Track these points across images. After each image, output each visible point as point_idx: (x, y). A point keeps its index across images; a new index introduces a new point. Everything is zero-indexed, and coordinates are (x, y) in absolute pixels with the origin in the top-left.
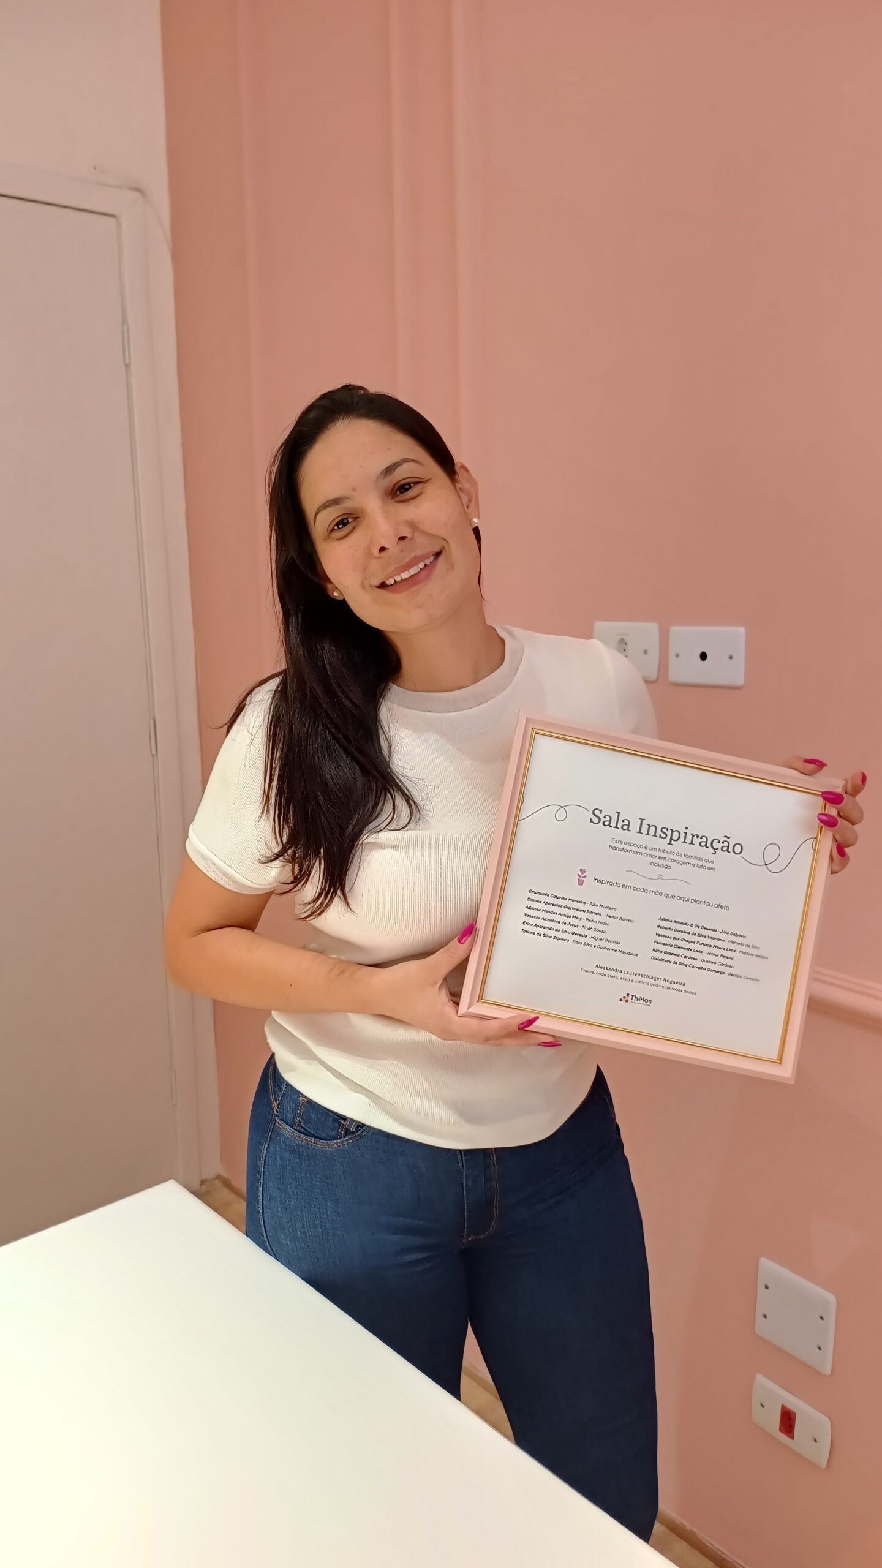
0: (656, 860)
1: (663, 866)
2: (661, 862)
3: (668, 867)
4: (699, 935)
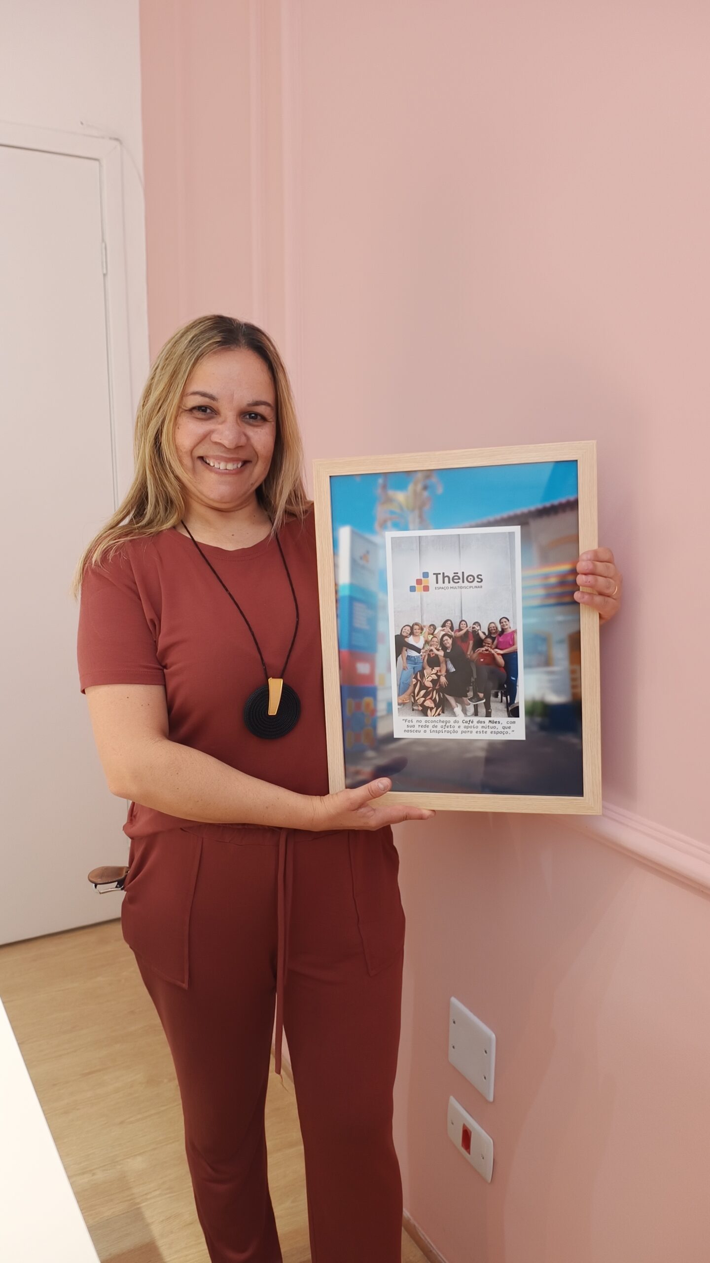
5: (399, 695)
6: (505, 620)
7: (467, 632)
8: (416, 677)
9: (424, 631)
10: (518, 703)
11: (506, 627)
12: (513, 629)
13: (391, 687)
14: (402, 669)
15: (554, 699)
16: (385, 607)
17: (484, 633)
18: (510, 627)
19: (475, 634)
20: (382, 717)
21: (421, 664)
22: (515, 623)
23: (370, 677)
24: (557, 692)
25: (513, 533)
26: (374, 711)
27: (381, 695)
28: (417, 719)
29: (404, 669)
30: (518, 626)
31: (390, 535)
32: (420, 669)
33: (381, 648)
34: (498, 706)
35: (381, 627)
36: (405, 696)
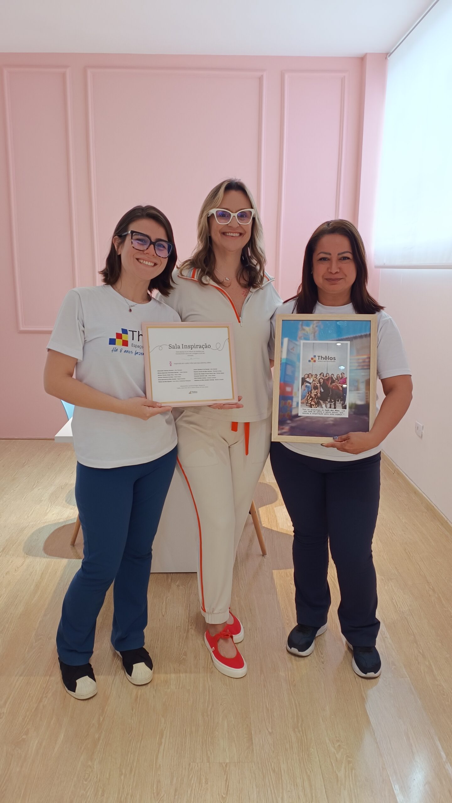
0: (189, 354)
1: (191, 356)
4: (205, 372)
5: (301, 400)
6: (343, 374)
7: (329, 377)
8: (308, 393)
9: (313, 376)
10: (346, 404)
11: (343, 376)
12: (346, 377)
13: (298, 397)
14: (303, 390)
15: (359, 403)
16: (299, 367)
17: (335, 378)
18: (345, 376)
19: (332, 378)
20: (294, 408)
21: (311, 389)
22: (346, 375)
23: (291, 393)
24: (361, 400)
25: (347, 344)
26: (292, 405)
27: (295, 400)
28: (308, 408)
29: (304, 390)
30: (348, 376)
31: (302, 342)
32: (310, 390)
33: (296, 382)
34: (339, 404)
35: (296, 375)
36: (304, 400)
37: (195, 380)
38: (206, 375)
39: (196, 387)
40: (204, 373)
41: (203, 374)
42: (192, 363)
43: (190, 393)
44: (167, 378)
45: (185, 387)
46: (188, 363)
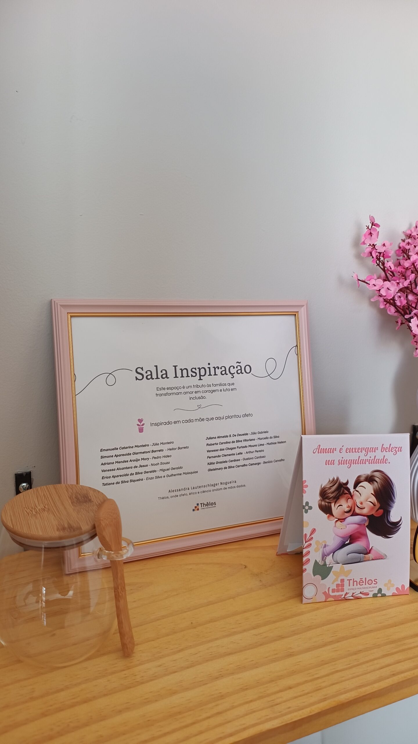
0: (194, 395)
1: (199, 398)
2: (198, 395)
3: (203, 398)
4: (237, 441)
37: (210, 470)
38: (241, 450)
39: (213, 488)
40: (235, 445)
41: (232, 449)
42: (203, 420)
43: (196, 509)
44: (129, 471)
45: (183, 492)
46: (190, 421)
